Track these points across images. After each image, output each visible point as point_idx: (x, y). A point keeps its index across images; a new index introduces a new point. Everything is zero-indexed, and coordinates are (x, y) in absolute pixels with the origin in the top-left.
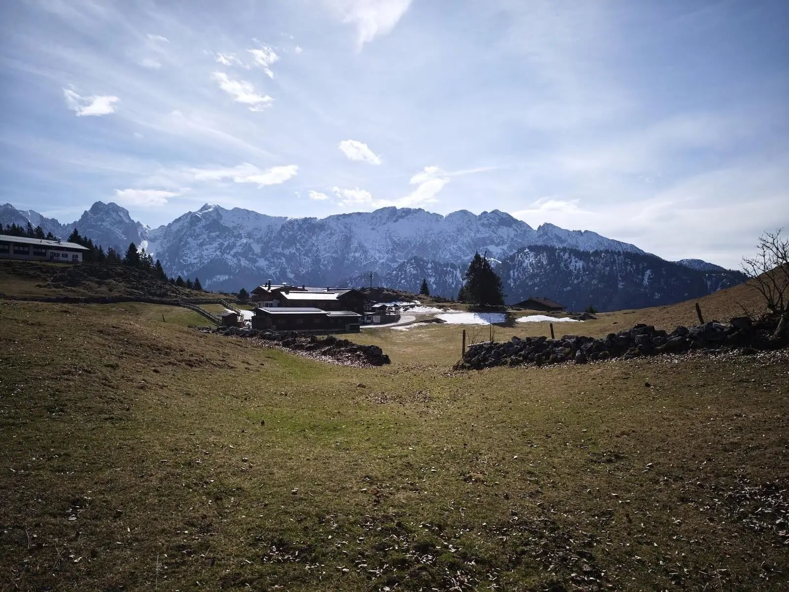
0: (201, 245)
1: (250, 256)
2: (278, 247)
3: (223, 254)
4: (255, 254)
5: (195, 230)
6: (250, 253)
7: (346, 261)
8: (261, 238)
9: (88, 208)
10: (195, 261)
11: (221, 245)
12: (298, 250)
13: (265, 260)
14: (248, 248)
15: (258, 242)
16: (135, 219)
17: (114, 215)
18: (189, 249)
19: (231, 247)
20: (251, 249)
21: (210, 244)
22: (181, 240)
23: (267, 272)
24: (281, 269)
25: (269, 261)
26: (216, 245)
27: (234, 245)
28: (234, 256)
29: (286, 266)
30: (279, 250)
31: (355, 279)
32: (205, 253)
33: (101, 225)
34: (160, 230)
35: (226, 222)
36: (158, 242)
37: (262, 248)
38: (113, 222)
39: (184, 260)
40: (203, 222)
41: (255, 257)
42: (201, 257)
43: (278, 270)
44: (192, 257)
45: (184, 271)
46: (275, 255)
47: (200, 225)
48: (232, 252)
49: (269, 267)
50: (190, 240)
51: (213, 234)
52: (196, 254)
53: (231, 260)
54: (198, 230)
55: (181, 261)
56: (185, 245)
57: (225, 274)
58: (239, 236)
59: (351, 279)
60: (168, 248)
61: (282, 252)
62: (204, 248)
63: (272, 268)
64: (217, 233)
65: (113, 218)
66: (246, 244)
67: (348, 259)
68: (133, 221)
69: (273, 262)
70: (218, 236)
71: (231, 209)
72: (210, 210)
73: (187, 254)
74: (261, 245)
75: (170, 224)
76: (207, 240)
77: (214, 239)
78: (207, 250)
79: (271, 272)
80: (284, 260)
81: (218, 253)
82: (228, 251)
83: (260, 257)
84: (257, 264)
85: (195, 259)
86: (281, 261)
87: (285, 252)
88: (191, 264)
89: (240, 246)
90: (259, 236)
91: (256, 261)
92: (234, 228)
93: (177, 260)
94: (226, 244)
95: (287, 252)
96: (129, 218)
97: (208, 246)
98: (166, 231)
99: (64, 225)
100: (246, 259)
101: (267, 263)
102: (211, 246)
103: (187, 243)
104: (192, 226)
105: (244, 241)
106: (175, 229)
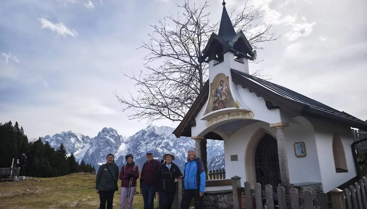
0: (147, 143)
1: (168, 148)
2: (181, 143)
3: (156, 147)
4: (171, 147)
5: (144, 137)
6: (168, 146)
7: (213, 148)
8: (173, 139)
9: (101, 130)
10: (144, 151)
11: (155, 143)
12: (190, 143)
13: (175, 149)
14: (167, 144)
15: (172, 141)
16: (120, 134)
17: (111, 133)
18: (141, 146)
19: (159, 144)
20: (169, 144)
21: (151, 143)
22: (138, 142)
23: (176, 155)
24: (183, 154)
25: (177, 149)
26: (153, 143)
27: (161, 143)
28: (161, 149)
29: (185, 152)
30: (182, 144)
31: (219, 157)
32: (148, 147)
33: (105, 137)
34: (130, 138)
35: (157, 132)
36: (129, 143)
37: (174, 144)
38: (110, 136)
39: (139, 151)
40: (148, 134)
41: (170, 148)
42: (147, 149)
43: (181, 154)
44: (143, 150)
45: (139, 156)
46: (179, 147)
47: (146, 135)
48: (160, 146)
49: (177, 153)
50: (142, 142)
51: (152, 138)
52: (145, 148)
53: (160, 150)
54: (145, 137)
55: (138, 152)
56: (139, 144)
57: (157, 157)
58: (163, 139)
59: (217, 157)
60: (133, 146)
61: (183, 145)
62: (148, 145)
63: (178, 153)
64: (154, 138)
65: (111, 134)
66: (166, 142)
67: (214, 147)
68: (118, 135)
69: (179, 150)
70: (154, 139)
71: (160, 126)
72: (151, 128)
73: (140, 148)
74: (174, 142)
75: (134, 135)
76: (149, 141)
77: (152, 141)
78: (149, 146)
79: (178, 155)
80: (184, 149)
81: (154, 147)
82: (158, 146)
83: (173, 148)
84: (172, 152)
85: (144, 150)
86: (183, 150)
87: (184, 145)
88: (142, 153)
89: (164, 143)
90: (172, 138)
91: (171, 150)
92: (162, 135)
93: (136, 151)
94: (157, 143)
95: (185, 145)
96: (117, 134)
97: (150, 144)
98: (132, 139)
99: (91, 138)
100: (166, 149)
101: (176, 150)
102: (151, 144)
103: (140, 143)
104: (143, 135)
105: (165, 141)
106: (136, 137)
